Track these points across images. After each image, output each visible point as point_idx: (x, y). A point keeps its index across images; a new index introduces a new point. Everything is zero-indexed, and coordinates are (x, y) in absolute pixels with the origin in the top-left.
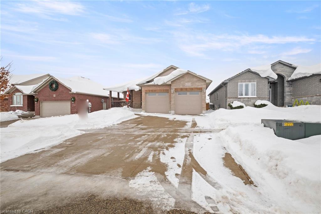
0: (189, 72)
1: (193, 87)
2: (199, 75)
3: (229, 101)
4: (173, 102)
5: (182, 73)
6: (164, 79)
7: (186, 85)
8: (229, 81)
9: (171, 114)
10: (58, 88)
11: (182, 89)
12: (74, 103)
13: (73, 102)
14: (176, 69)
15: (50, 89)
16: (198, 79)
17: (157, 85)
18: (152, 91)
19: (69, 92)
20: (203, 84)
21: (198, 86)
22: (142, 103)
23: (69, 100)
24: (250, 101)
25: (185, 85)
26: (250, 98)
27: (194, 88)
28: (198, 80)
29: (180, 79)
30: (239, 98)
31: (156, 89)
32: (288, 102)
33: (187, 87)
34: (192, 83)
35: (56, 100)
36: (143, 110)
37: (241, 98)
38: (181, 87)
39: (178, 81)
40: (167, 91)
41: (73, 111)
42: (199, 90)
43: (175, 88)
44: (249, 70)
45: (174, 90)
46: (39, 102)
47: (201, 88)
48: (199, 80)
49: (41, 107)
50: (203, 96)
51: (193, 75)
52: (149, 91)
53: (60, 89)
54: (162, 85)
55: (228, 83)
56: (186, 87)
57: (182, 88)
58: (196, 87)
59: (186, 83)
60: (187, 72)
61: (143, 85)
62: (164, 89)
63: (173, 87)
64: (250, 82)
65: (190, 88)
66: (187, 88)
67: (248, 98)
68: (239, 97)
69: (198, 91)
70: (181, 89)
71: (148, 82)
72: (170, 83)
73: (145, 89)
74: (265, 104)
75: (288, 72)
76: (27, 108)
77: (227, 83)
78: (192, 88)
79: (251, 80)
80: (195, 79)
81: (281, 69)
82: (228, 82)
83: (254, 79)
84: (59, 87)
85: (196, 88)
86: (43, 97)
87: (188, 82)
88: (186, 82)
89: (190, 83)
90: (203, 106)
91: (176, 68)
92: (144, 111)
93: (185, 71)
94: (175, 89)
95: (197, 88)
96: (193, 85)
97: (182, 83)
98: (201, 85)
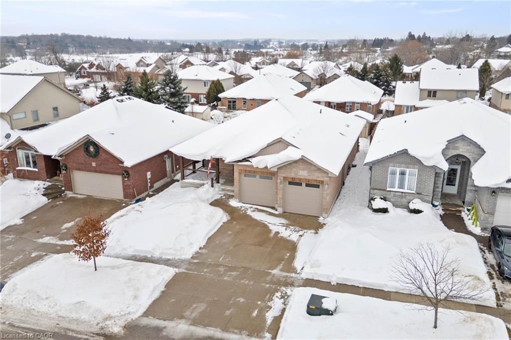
0: (304, 158)
1: (310, 178)
9: (277, 212)
10: (99, 154)
11: (295, 178)
12: (128, 180)
13: (126, 179)
15: (87, 154)
18: (250, 173)
19: (120, 165)
21: (318, 177)
23: (119, 175)
24: (405, 197)
26: (405, 193)
27: (312, 180)
29: (291, 164)
30: (388, 191)
32: (469, 200)
33: (302, 177)
34: (308, 173)
35: (95, 171)
36: (236, 198)
37: (390, 191)
38: (293, 175)
39: (288, 167)
40: (273, 175)
41: (126, 191)
42: (320, 183)
43: (284, 176)
44: (406, 151)
45: (282, 178)
46: (68, 170)
47: (322, 181)
49: (73, 179)
52: (245, 171)
53: (103, 155)
56: (300, 177)
57: (294, 177)
59: (301, 171)
60: (301, 157)
61: (235, 163)
62: (268, 171)
63: (281, 175)
64: (408, 168)
65: (306, 179)
66: (302, 179)
67: (402, 193)
68: (388, 189)
70: (293, 178)
72: (276, 170)
73: (240, 169)
74: (420, 209)
75: (476, 154)
76: (46, 174)
78: (309, 180)
79: (410, 166)
81: (465, 149)
83: (414, 165)
84: (101, 152)
85: (314, 180)
86: (75, 165)
87: (303, 170)
88: (300, 170)
89: (306, 172)
94: (284, 178)
95: (317, 180)
96: (310, 175)
97: (294, 169)
98: (323, 177)
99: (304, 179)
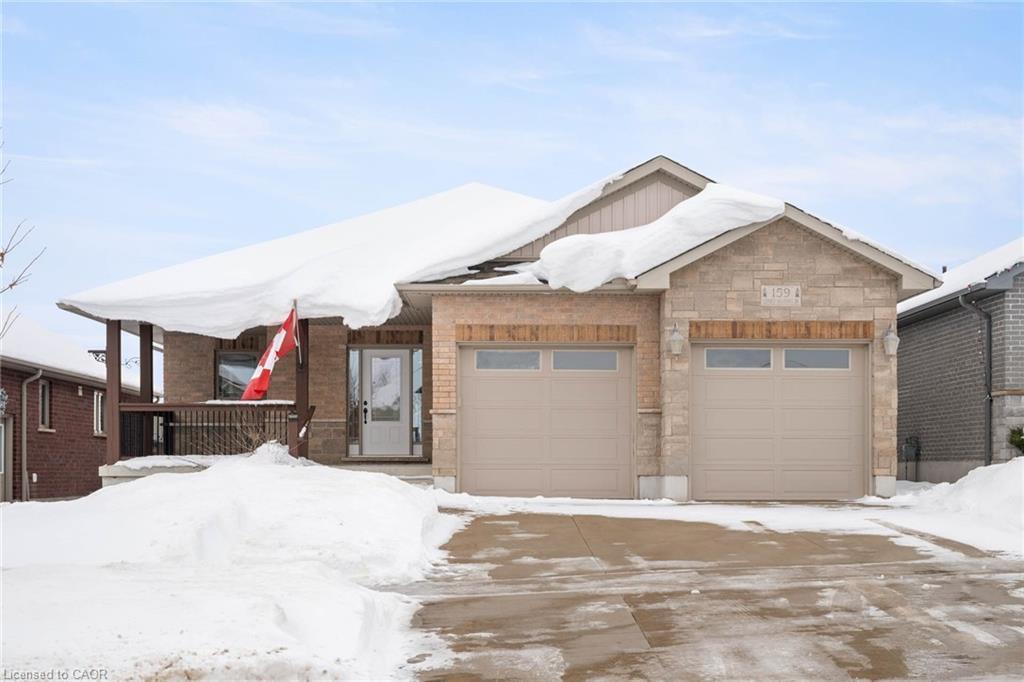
0: (794, 216)
1: (813, 315)
2: (857, 241)
3: (1011, 414)
4: (678, 420)
5: (747, 218)
6: (619, 254)
7: (764, 301)
8: (1015, 278)
9: (664, 501)
11: (744, 324)
14: (699, 190)
16: (849, 265)
17: (565, 295)
18: (511, 331)
20: (878, 296)
21: (849, 308)
22: (436, 420)
25: (757, 304)
27: (822, 323)
28: (847, 271)
29: (724, 259)
31: (542, 322)
33: (777, 316)
34: (804, 292)
36: (441, 472)
38: (734, 311)
39: (713, 273)
40: (623, 339)
42: (855, 336)
43: (694, 316)
45: (685, 330)
47: (866, 325)
48: (853, 271)
50: (878, 375)
51: (811, 233)
52: (486, 334)
54: (596, 296)
55: (1009, 296)
56: (766, 316)
57: (741, 318)
58: (831, 313)
59: (769, 289)
60: (780, 210)
61: (451, 286)
62: (606, 321)
63: (678, 317)
65: (796, 324)
66: (774, 323)
69: (844, 341)
70: (734, 324)
71: (486, 269)
72: (661, 282)
73: (462, 321)
77: (1001, 293)
78: (808, 325)
80: (826, 265)
82: (1007, 284)
85: (832, 324)
87: (783, 279)
88: (766, 281)
89: (793, 289)
90: (879, 446)
91: (695, 182)
92: (451, 482)
93: (768, 205)
94: (695, 326)
95: (842, 324)
96: (812, 304)
97: (741, 283)
98: (868, 305)
99: (787, 324)
